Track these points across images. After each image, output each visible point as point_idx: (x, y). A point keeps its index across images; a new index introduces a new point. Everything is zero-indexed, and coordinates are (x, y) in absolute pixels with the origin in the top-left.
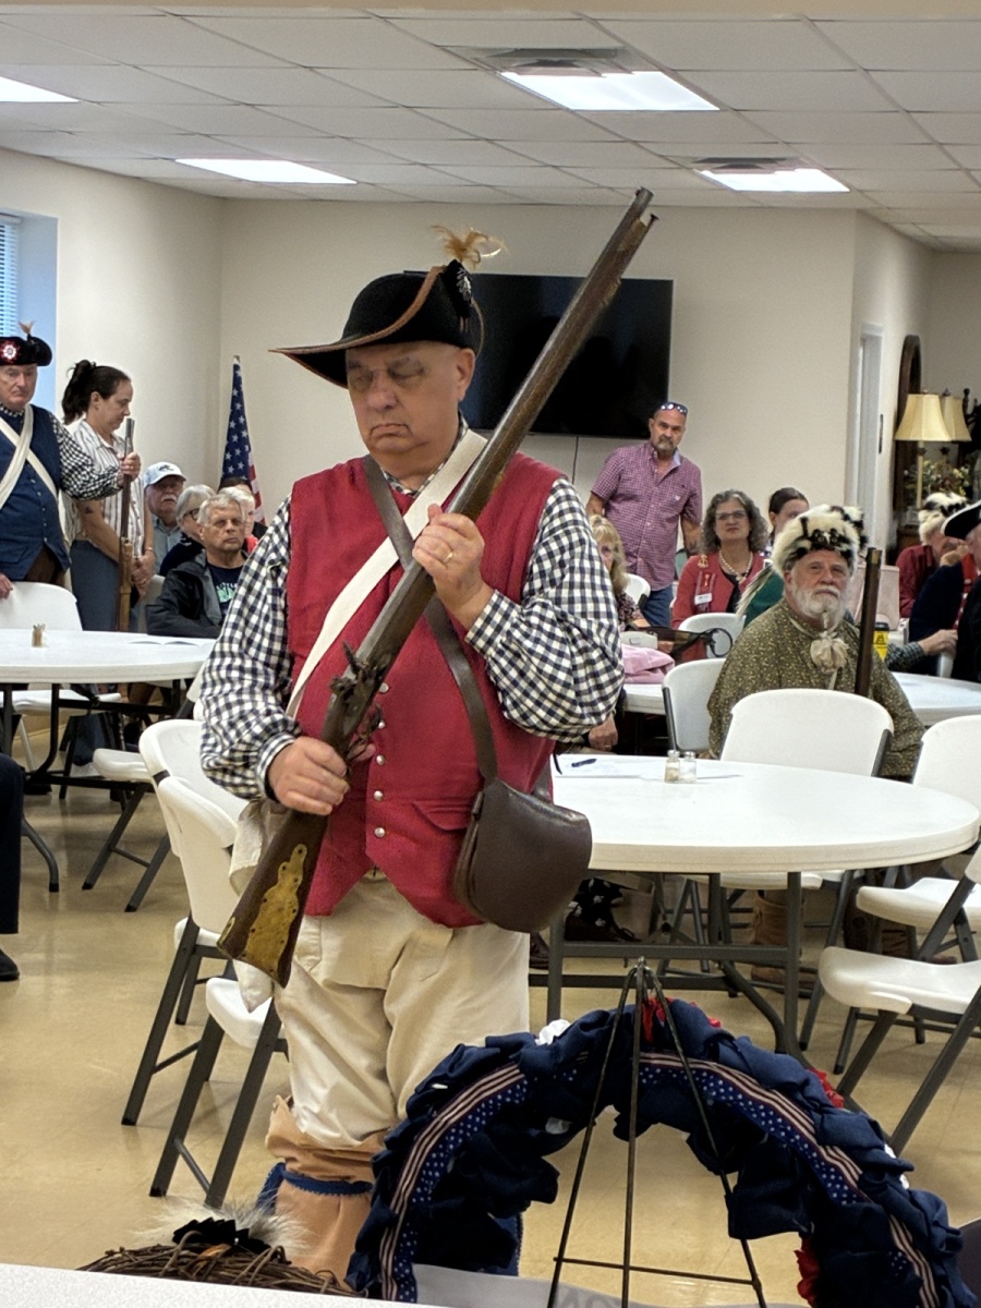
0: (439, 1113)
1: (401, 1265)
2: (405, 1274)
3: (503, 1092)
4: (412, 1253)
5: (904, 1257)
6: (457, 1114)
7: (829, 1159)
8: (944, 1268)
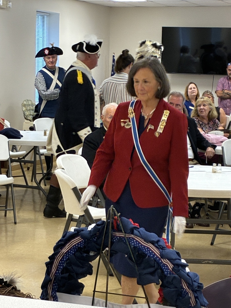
0: (61, 250)
1: (53, 293)
2: (54, 295)
3: (78, 244)
4: (56, 289)
5: (186, 291)
6: (66, 250)
7: (164, 262)
8: (197, 294)
